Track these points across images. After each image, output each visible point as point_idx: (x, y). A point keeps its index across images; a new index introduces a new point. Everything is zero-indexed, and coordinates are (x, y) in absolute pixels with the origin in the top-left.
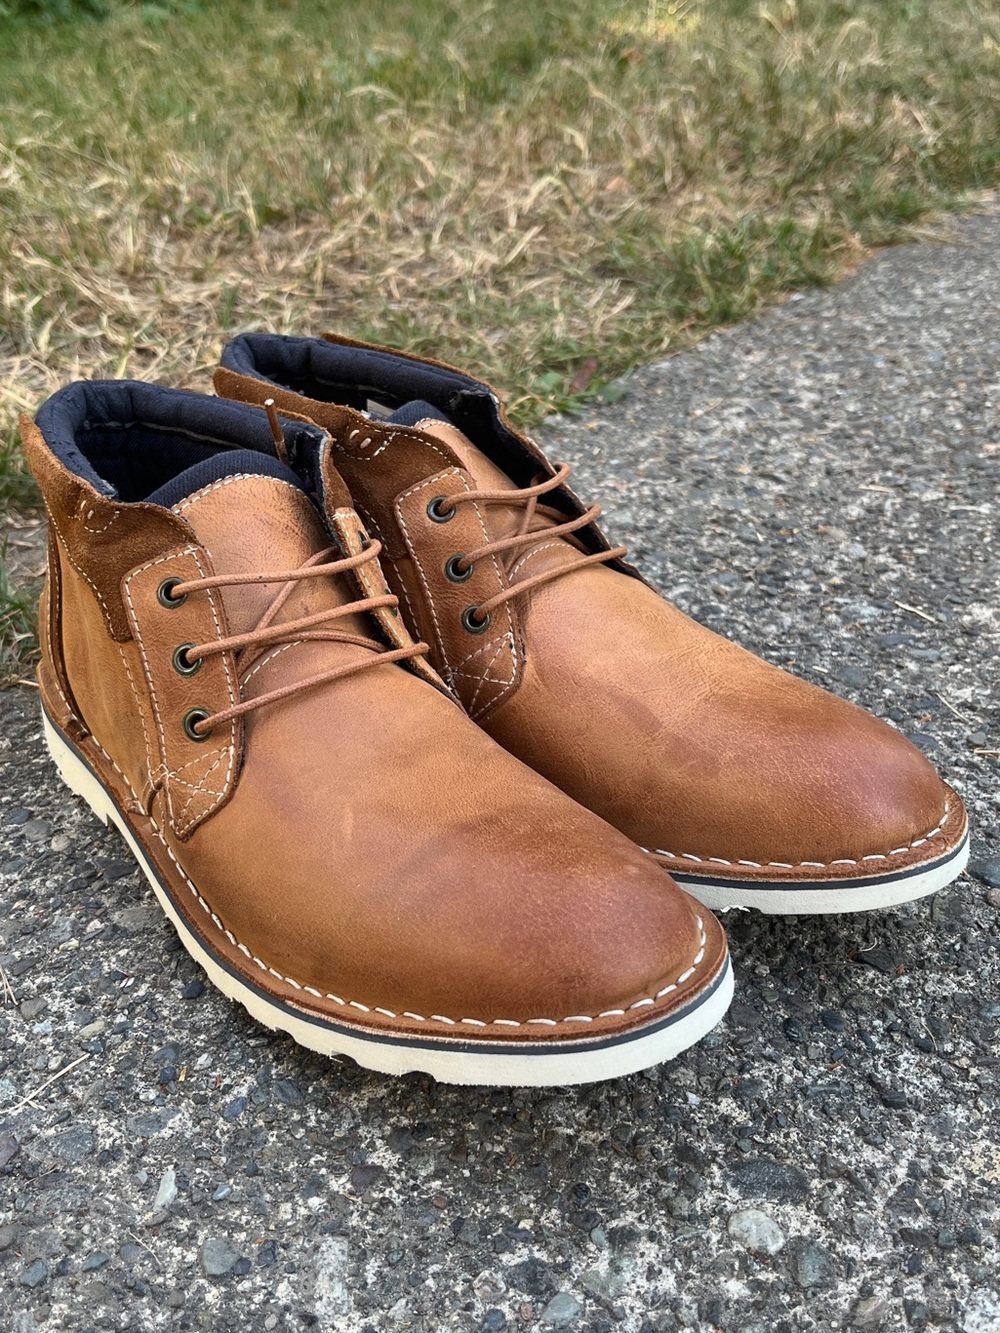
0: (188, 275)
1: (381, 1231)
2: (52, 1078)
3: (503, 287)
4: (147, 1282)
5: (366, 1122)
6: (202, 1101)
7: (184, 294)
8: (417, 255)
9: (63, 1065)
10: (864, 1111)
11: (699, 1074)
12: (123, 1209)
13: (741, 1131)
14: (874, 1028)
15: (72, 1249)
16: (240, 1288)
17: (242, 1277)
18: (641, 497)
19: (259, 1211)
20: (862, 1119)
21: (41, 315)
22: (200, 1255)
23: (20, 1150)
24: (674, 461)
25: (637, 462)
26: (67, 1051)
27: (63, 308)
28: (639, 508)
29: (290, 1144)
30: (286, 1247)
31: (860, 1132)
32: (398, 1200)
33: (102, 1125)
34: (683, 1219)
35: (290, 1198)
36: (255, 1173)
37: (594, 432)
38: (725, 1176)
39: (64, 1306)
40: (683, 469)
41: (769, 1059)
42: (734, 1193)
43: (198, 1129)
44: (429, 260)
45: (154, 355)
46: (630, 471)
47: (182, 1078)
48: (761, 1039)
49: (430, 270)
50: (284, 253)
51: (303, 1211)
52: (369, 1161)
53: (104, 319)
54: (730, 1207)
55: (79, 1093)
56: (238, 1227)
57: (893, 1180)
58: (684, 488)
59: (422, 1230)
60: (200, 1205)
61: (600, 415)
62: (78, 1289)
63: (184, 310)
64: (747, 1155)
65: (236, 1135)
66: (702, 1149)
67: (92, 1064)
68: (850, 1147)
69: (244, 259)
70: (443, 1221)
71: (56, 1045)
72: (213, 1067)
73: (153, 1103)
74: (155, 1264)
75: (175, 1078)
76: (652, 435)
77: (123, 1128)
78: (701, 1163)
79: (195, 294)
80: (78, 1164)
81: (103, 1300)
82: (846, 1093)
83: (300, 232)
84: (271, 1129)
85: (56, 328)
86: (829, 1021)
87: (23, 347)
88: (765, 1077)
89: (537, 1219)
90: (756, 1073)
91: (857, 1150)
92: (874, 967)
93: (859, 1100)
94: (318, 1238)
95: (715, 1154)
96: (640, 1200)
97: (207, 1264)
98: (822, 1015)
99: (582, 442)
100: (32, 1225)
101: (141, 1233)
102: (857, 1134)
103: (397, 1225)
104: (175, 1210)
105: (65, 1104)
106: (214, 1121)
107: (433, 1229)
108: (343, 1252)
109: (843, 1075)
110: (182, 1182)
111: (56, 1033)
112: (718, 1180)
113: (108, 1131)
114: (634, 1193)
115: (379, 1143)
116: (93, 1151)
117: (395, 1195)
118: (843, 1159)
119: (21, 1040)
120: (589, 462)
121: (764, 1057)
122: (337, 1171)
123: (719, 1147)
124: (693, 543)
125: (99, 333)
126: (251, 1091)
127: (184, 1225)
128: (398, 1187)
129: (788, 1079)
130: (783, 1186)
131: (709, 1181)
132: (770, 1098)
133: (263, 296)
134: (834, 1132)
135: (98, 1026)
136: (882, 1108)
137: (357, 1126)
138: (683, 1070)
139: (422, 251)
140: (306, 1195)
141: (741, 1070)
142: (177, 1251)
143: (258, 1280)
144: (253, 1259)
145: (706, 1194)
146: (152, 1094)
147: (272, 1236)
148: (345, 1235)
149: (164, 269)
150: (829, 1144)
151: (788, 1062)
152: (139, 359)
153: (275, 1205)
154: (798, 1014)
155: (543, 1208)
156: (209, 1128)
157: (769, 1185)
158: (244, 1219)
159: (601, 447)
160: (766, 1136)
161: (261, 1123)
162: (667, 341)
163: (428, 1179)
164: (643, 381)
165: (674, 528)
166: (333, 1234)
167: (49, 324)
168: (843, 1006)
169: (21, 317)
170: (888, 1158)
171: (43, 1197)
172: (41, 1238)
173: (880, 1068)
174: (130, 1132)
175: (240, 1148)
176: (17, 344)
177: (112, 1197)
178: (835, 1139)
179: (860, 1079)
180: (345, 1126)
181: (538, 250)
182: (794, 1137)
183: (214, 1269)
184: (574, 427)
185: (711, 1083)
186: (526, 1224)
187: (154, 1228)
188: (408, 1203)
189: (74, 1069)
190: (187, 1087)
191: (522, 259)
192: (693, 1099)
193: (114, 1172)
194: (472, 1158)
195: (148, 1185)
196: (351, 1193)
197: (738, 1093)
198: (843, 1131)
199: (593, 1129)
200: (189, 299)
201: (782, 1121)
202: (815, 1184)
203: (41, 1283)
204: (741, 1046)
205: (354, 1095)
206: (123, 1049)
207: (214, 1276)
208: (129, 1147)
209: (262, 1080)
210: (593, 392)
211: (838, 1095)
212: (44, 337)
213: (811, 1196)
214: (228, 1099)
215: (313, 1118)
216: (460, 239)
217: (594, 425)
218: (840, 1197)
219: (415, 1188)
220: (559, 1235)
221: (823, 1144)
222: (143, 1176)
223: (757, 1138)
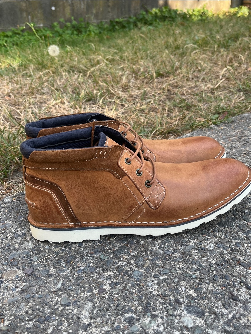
0: (137, 88)
1: (101, 303)
2: (45, 258)
3: (212, 93)
4: (49, 303)
5: (106, 279)
6: (73, 268)
7: (136, 92)
8: (193, 85)
9: (48, 255)
10: (226, 300)
11: (187, 283)
12: (49, 287)
13: (193, 299)
14: (237, 281)
15: (37, 293)
16: (66, 308)
17: (68, 306)
18: (228, 146)
19: (76, 294)
20: (225, 302)
21: (102, 96)
22: (61, 300)
23: (34, 271)
24: (240, 138)
25: (230, 137)
26: (50, 253)
27: (107, 94)
28: (226, 149)
29: (88, 281)
30: (79, 302)
31: (223, 305)
32: (107, 297)
33: (52, 269)
34: (170, 315)
35: (84, 292)
36: (79, 285)
37: (222, 130)
38: (185, 308)
39: (31, 304)
40: (242, 140)
41: (206, 283)
42: (186, 312)
43: (71, 274)
44: (196, 86)
45: (125, 106)
46: (228, 140)
47: (71, 263)
48: (207, 278)
49: (196, 89)
50: (161, 84)
51: (86, 295)
52: (104, 288)
53: (115, 97)
54: (183, 315)
55: (50, 262)
56: (71, 296)
57: (227, 318)
58: (240, 145)
59: (109, 305)
60: (65, 290)
61: (225, 125)
62: (35, 301)
63: (134, 96)
64: (192, 304)
65: (78, 277)
66: (182, 301)
67: (54, 256)
68: (219, 308)
69: (151, 85)
70: (115, 304)
71: (48, 251)
72: (78, 262)
73: (63, 267)
74: (52, 299)
75: (70, 262)
76: (237, 131)
77: (56, 271)
78: (180, 304)
79: (137, 93)
80: (44, 276)
81: (39, 305)
82: (223, 295)
83: (166, 79)
84: (86, 277)
85: (104, 99)
86: (226, 277)
87: (96, 103)
88: (204, 287)
89: (136, 308)
90: (202, 286)
91: (221, 309)
92: (243, 266)
93: (226, 297)
94: (87, 302)
95: (185, 302)
96: (162, 309)
97: (62, 302)
98: (224, 276)
99: (218, 131)
100: (31, 286)
101: (51, 293)
102: (222, 305)
103: (104, 302)
104: (60, 290)
105: (46, 264)
106: (75, 273)
107: (112, 305)
108: (91, 306)
109: (224, 291)
110: (63, 284)
111: (49, 249)
112: (183, 309)
113: (52, 270)
114: (161, 307)
115: (108, 284)
116: (48, 274)
117: (106, 296)
118: (216, 310)
119: (42, 249)
120: (218, 137)
121: (205, 282)
122: (96, 288)
123: (186, 301)
124: (237, 158)
125: (113, 101)
126: (85, 268)
127: (60, 293)
128: (108, 294)
129: (209, 289)
130: (198, 313)
131: (180, 308)
132: (203, 292)
133: (153, 93)
134: (216, 303)
135: (58, 249)
136: (231, 300)
137: (104, 280)
138: (183, 281)
139: (195, 84)
140: (88, 292)
141: (199, 284)
142: (57, 298)
143: (71, 308)
144: (71, 303)
145: (179, 311)
146: (64, 265)
147: (77, 299)
148: (92, 302)
149: (132, 87)
150: (214, 306)
151: (211, 285)
152: (121, 107)
153: (80, 293)
154: (219, 274)
155: (138, 306)
156: (73, 274)
157: (195, 312)
158: (73, 294)
159: (222, 133)
160: (199, 300)
161: (84, 275)
162: (249, 108)
163: (115, 294)
164: (239, 118)
165: (234, 154)
166: (90, 301)
167: (103, 98)
168: (231, 274)
169: (97, 96)
170: (228, 312)
171: (35, 282)
172: (31, 289)
173: (235, 291)
174: (57, 272)
175: (78, 280)
176: (95, 102)
177: (48, 284)
178: (216, 305)
179: (229, 292)
180: (101, 279)
181: (225, 85)
182: (206, 302)
183: (63, 303)
184: (217, 128)
185: (190, 286)
186: (133, 308)
187: (54, 292)
188: (109, 298)
189: (50, 257)
190: (71, 265)
191: (219, 87)
192: (184, 288)
193: (50, 279)
194: (127, 292)
195: (56, 283)
196: (97, 294)
197: (195, 290)
198: (219, 303)
199: (157, 291)
200: (136, 94)
201: (204, 298)
202: (207, 314)
203: (28, 299)
204: (200, 279)
205: (106, 273)
206: (61, 255)
207: (62, 305)
208: (55, 275)
209: (88, 266)
210: (225, 120)
211: (221, 295)
212: (101, 101)
213: (205, 317)
214: (79, 269)
215: (95, 276)
216: (206, 82)
217: (222, 128)
218: (212, 319)
219: (111, 295)
220: (140, 313)
221: (212, 306)
222: (56, 281)
223: (196, 301)
